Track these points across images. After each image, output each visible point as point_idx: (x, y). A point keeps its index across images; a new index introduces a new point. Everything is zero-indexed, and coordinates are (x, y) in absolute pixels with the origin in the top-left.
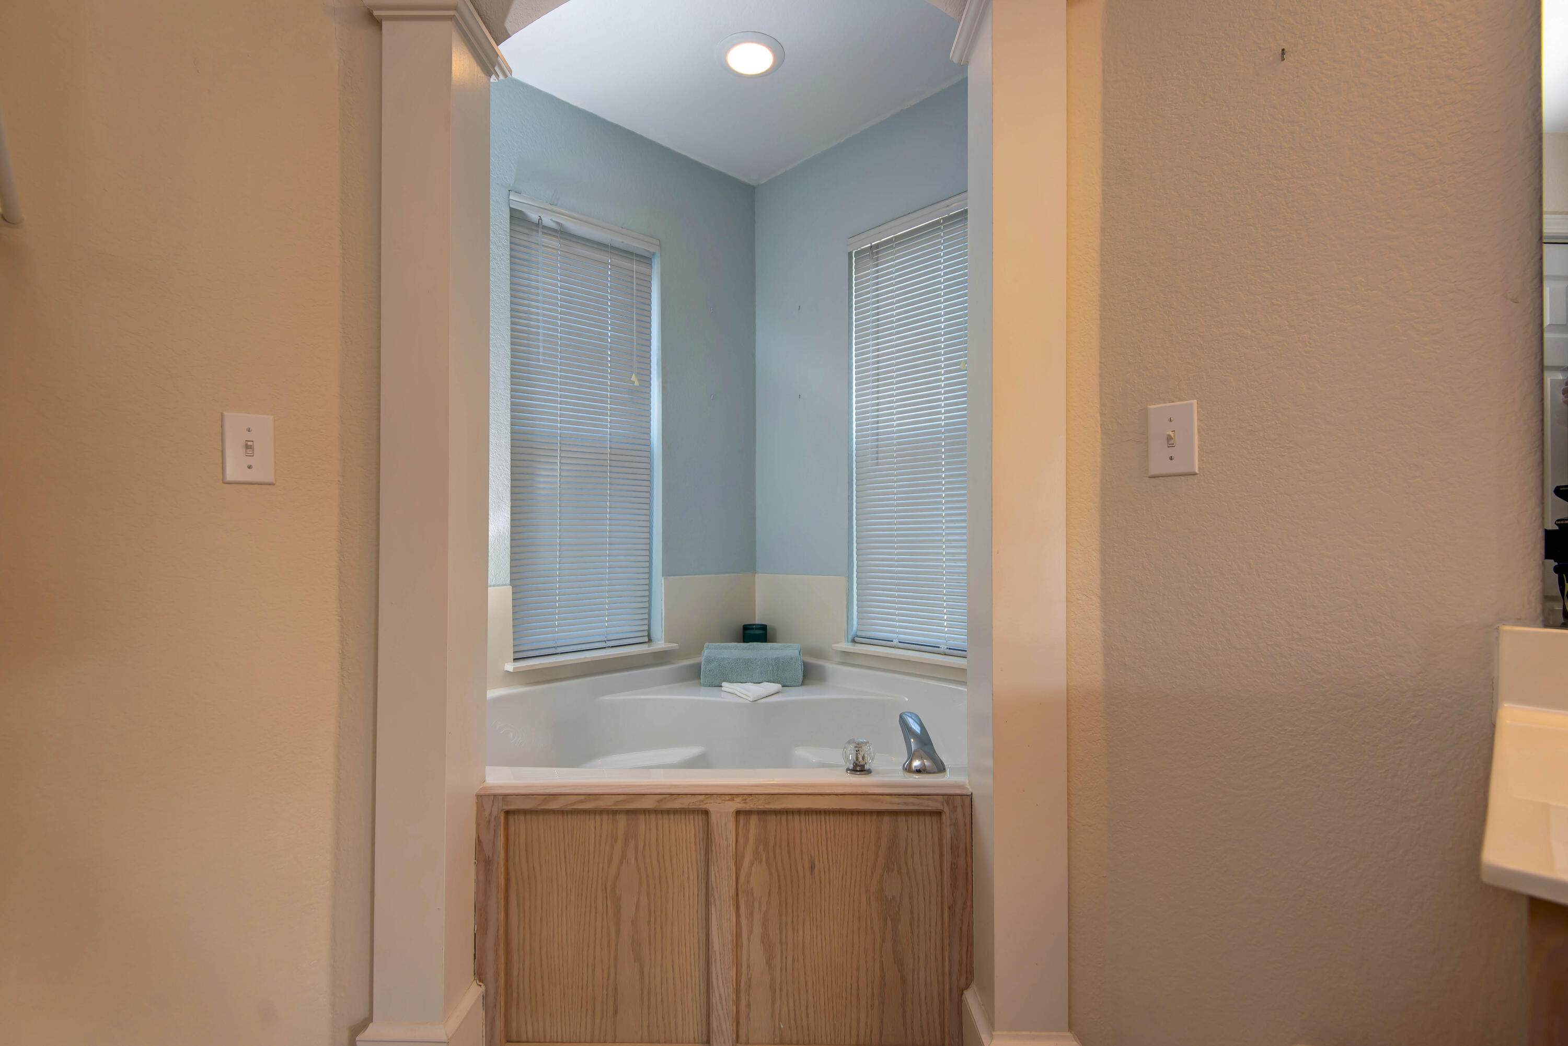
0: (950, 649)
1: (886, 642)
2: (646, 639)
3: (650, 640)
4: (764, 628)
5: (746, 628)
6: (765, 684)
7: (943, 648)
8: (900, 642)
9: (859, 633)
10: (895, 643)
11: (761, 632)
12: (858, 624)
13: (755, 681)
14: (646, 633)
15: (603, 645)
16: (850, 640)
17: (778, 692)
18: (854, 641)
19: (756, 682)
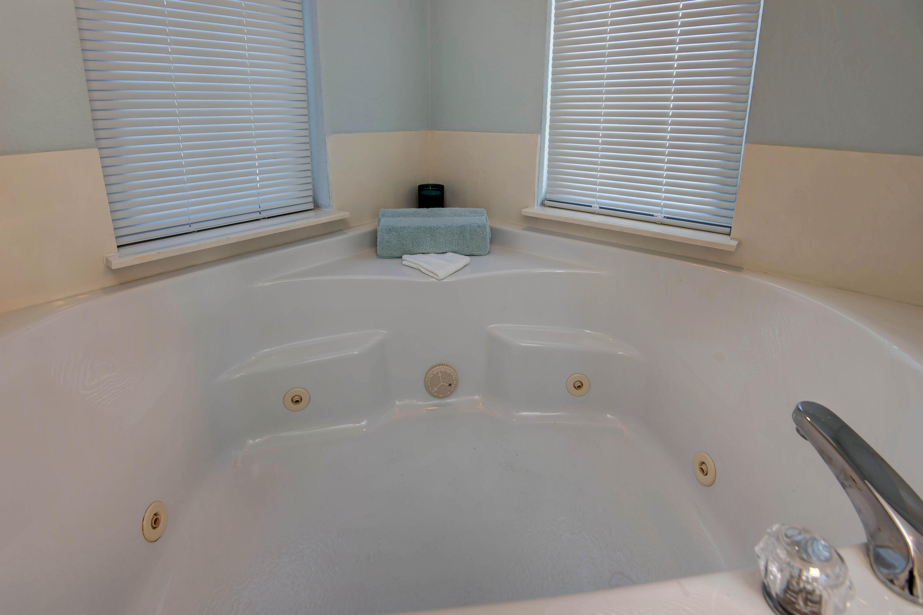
0: (667, 218)
1: (585, 208)
2: (311, 206)
3: (317, 206)
4: (440, 188)
5: (422, 188)
6: (450, 254)
7: (659, 217)
8: (600, 208)
9: (549, 196)
10: (596, 207)
11: (438, 193)
12: (548, 186)
13: (438, 251)
14: (311, 199)
15: (257, 216)
16: (539, 203)
17: (465, 266)
18: (543, 204)
19: (440, 251)
